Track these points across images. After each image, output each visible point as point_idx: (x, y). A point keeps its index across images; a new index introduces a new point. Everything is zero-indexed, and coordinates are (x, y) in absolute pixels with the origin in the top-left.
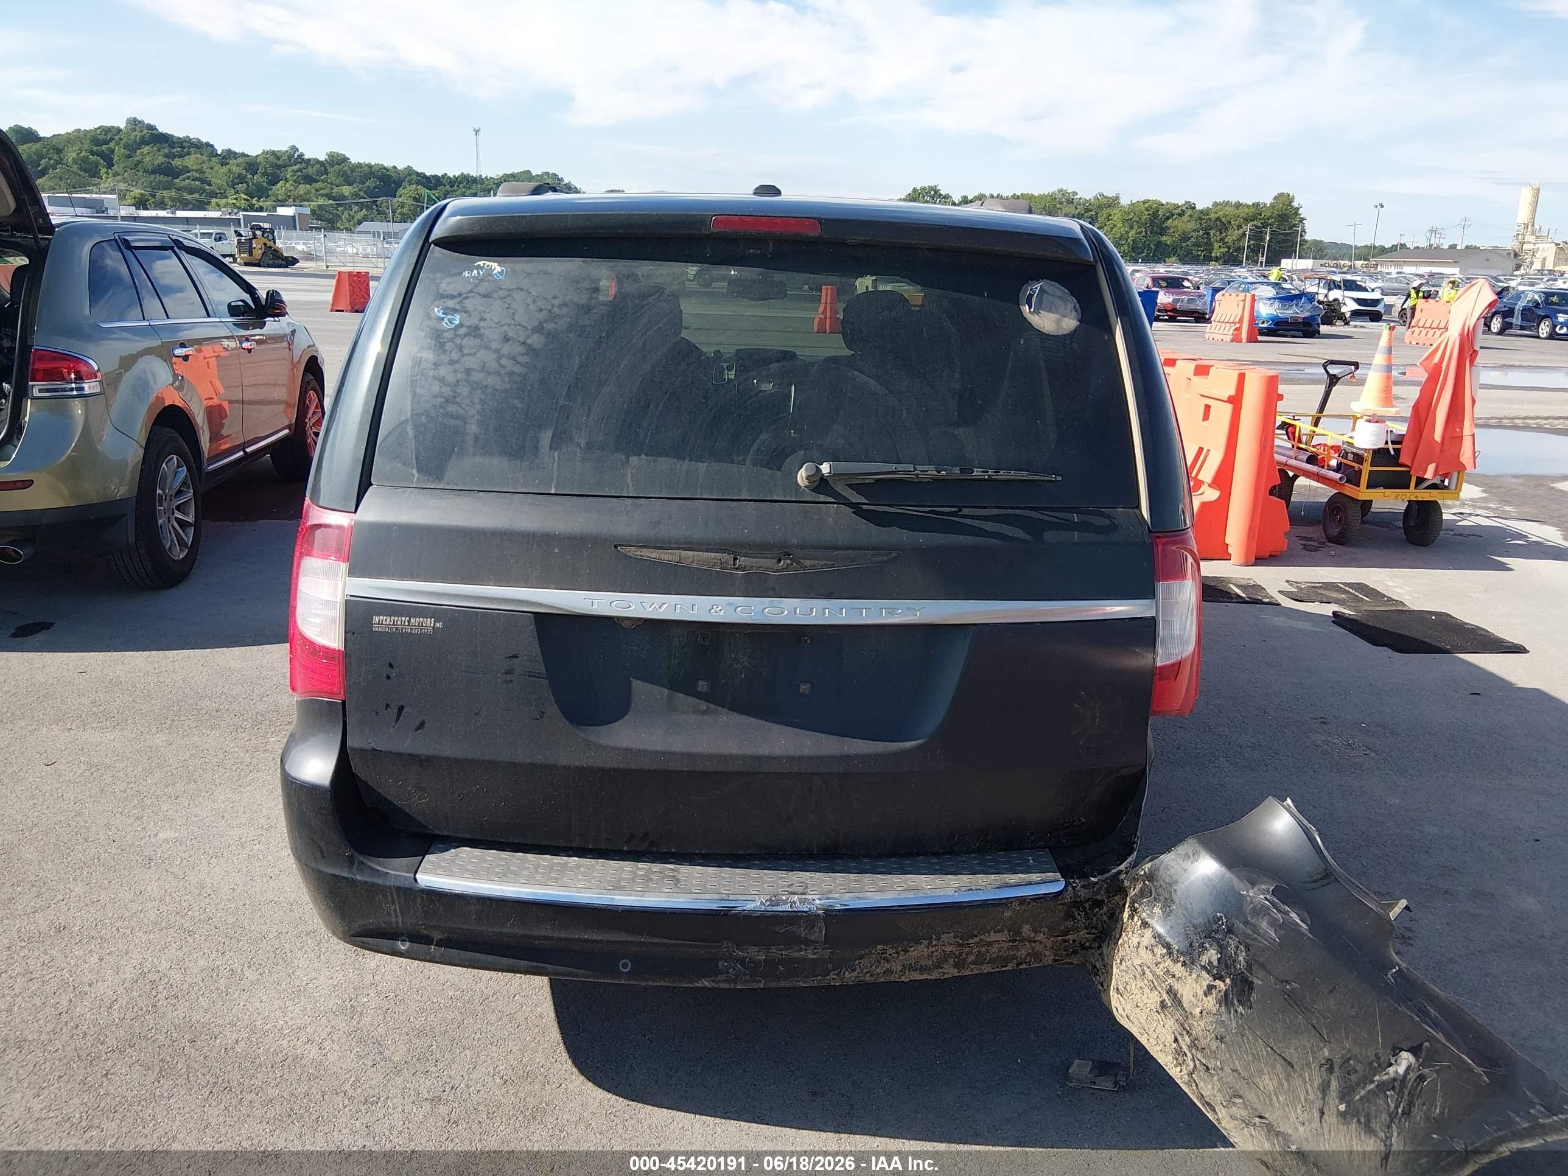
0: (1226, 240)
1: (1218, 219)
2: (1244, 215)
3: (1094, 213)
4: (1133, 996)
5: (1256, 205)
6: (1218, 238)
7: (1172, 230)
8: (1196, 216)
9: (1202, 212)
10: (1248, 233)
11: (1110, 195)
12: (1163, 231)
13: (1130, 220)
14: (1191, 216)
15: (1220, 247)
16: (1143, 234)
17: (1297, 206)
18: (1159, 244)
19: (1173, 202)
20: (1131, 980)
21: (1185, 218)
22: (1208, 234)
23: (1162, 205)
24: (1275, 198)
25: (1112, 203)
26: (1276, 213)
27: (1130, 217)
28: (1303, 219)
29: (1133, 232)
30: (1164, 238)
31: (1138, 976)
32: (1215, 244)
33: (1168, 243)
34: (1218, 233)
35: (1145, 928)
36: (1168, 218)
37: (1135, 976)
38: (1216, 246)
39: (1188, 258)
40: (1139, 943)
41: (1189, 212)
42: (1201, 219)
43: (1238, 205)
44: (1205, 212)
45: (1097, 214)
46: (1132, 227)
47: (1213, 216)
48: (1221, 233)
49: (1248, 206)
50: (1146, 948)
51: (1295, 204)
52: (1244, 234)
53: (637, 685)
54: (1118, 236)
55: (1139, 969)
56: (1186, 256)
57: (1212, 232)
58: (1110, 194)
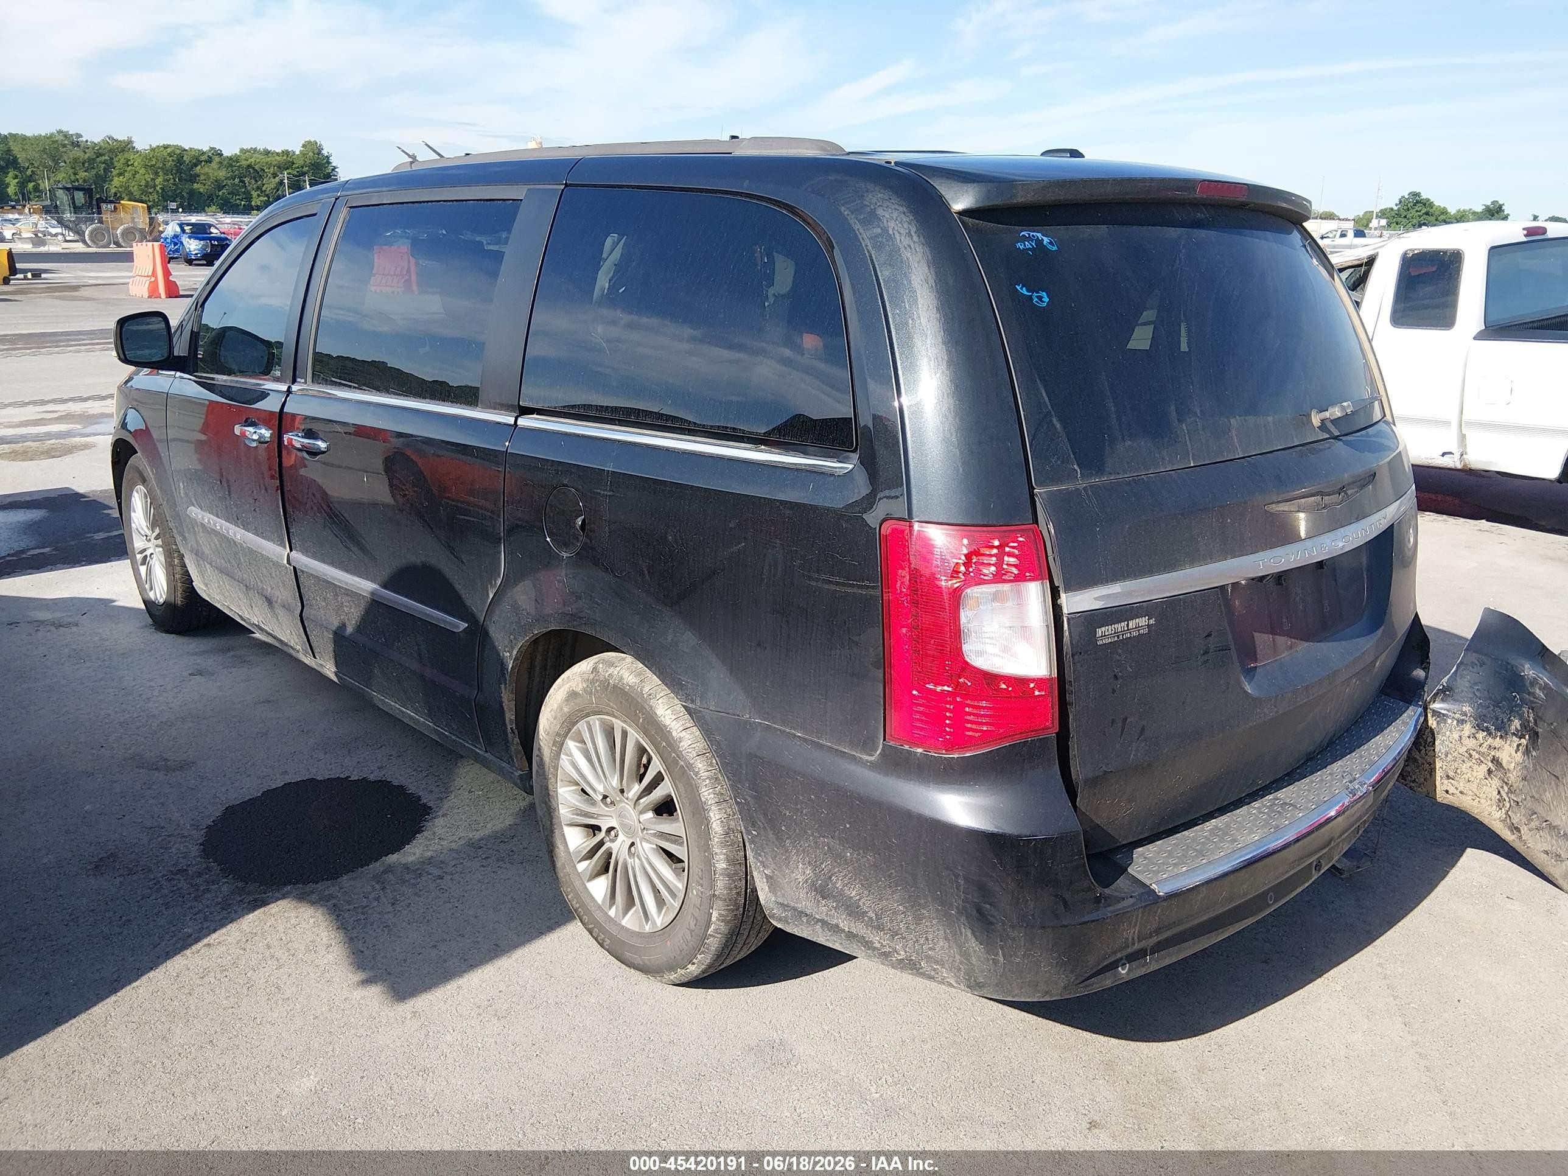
0: (264, 189)
1: (249, 166)
2: (276, 162)
3: (107, 158)
4: (1464, 775)
5: (286, 153)
6: (255, 186)
7: (202, 177)
8: (225, 163)
9: (230, 159)
10: (286, 181)
11: (120, 138)
12: (193, 178)
13: (152, 166)
14: (220, 163)
15: (259, 196)
16: (172, 181)
17: (326, 154)
18: (192, 193)
19: (196, 147)
20: (1461, 765)
21: (214, 165)
22: (243, 182)
23: (186, 150)
24: (304, 146)
25: (126, 146)
26: (308, 161)
27: (154, 163)
28: (335, 168)
29: (159, 180)
30: (195, 186)
31: (1466, 759)
32: (253, 192)
33: (201, 190)
34: (253, 181)
35: (1462, 724)
36: (196, 165)
37: (1464, 761)
38: (254, 194)
39: (228, 207)
40: (1460, 737)
41: (217, 159)
42: (231, 166)
43: (267, 153)
44: (232, 161)
45: (112, 159)
46: (157, 173)
47: (245, 163)
48: (256, 181)
49: (278, 154)
50: (1469, 737)
51: (325, 152)
52: (281, 183)
53: (1256, 634)
54: (143, 183)
55: (1466, 755)
56: (224, 205)
57: (247, 180)
58: (122, 137)
